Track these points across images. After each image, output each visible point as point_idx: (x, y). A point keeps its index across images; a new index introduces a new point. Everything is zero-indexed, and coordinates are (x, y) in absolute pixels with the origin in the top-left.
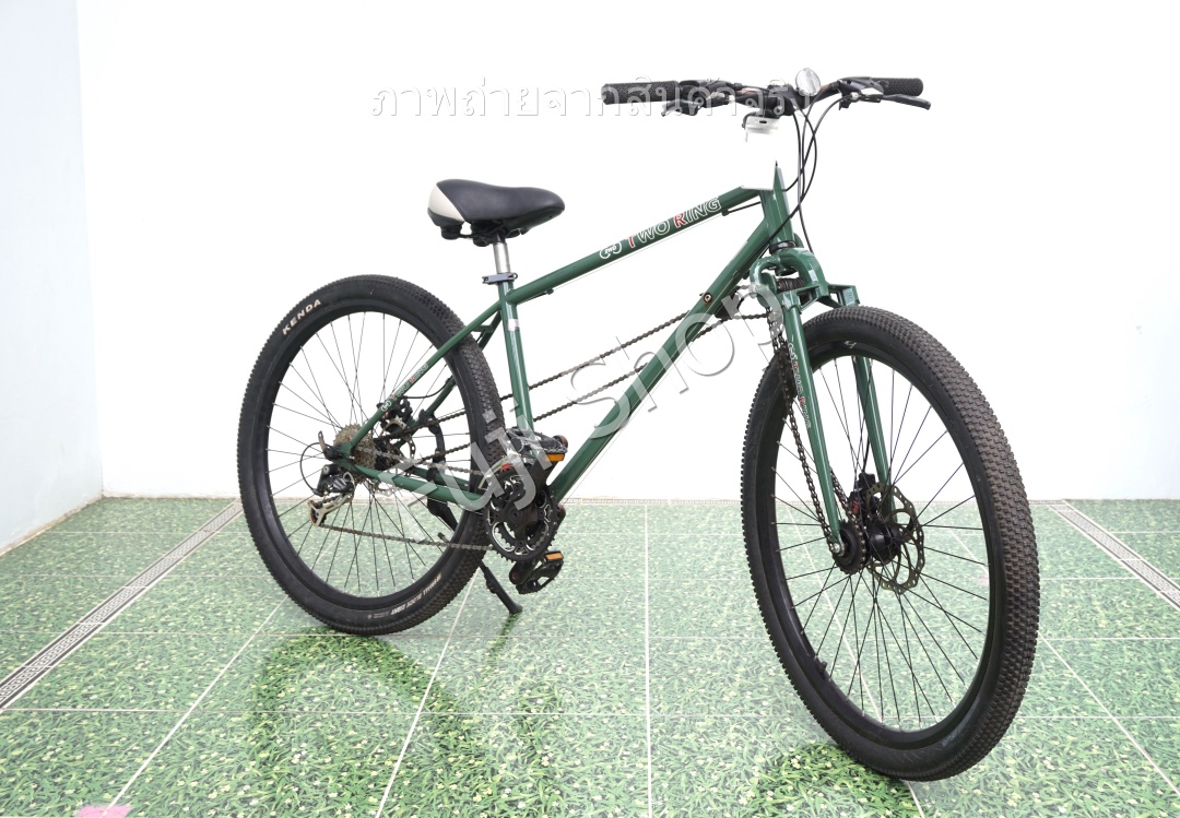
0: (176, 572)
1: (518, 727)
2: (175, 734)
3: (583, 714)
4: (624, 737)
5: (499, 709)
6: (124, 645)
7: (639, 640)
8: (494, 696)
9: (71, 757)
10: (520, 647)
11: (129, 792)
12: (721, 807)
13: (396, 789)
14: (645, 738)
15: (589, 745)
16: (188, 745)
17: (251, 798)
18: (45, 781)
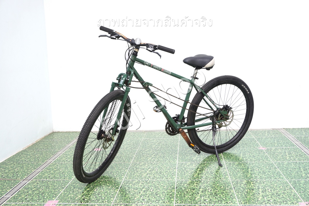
0: (69, 149)
1: (146, 183)
2: (69, 185)
3: (161, 180)
4: (170, 185)
5: (142, 179)
6: (58, 165)
7: (175, 163)
8: (141, 176)
9: (46, 190)
10: (148, 165)
11: (58, 197)
12: (191, 200)
13: (117, 197)
14: (175, 185)
15: (162, 187)
16: (71, 187)
17: (85, 199)
18: (40, 195)
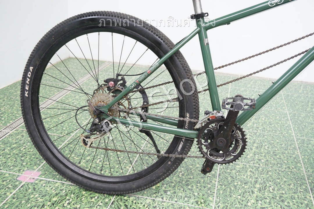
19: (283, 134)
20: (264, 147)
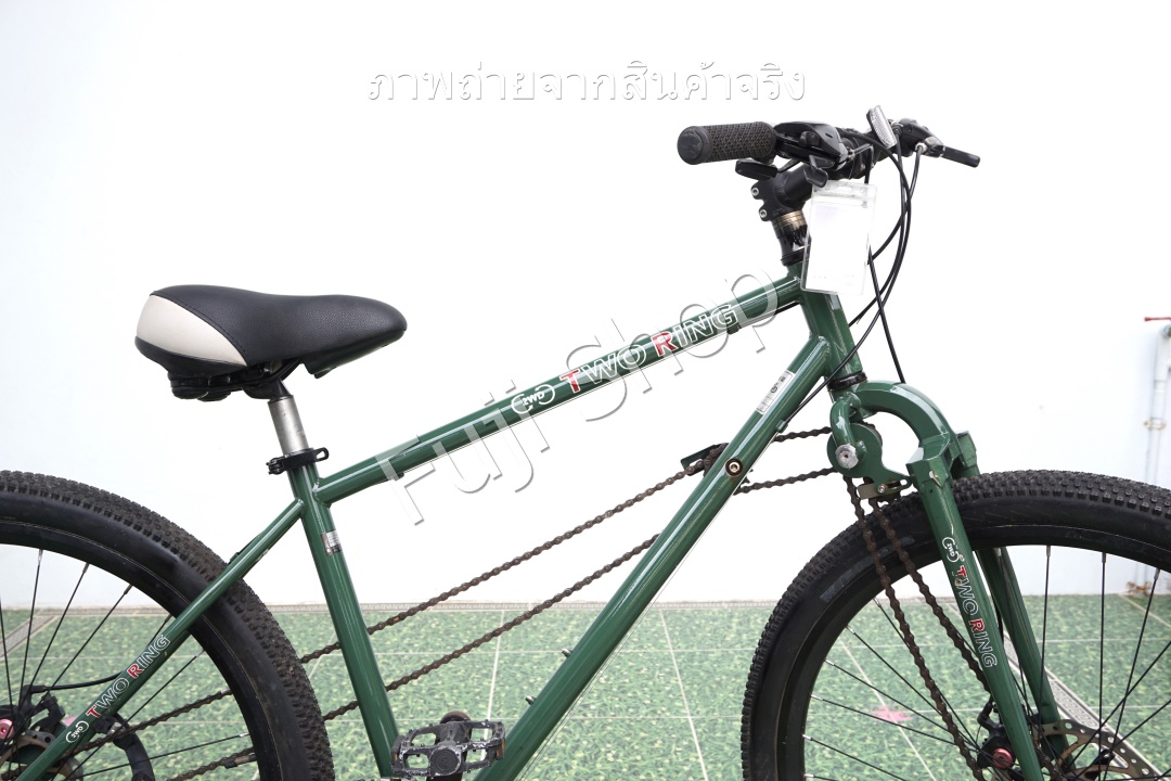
19: (659, 712)
20: (603, 756)
